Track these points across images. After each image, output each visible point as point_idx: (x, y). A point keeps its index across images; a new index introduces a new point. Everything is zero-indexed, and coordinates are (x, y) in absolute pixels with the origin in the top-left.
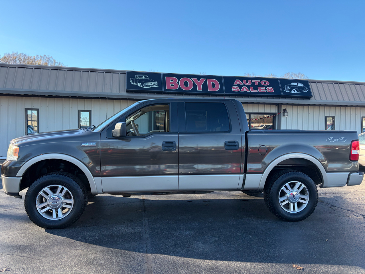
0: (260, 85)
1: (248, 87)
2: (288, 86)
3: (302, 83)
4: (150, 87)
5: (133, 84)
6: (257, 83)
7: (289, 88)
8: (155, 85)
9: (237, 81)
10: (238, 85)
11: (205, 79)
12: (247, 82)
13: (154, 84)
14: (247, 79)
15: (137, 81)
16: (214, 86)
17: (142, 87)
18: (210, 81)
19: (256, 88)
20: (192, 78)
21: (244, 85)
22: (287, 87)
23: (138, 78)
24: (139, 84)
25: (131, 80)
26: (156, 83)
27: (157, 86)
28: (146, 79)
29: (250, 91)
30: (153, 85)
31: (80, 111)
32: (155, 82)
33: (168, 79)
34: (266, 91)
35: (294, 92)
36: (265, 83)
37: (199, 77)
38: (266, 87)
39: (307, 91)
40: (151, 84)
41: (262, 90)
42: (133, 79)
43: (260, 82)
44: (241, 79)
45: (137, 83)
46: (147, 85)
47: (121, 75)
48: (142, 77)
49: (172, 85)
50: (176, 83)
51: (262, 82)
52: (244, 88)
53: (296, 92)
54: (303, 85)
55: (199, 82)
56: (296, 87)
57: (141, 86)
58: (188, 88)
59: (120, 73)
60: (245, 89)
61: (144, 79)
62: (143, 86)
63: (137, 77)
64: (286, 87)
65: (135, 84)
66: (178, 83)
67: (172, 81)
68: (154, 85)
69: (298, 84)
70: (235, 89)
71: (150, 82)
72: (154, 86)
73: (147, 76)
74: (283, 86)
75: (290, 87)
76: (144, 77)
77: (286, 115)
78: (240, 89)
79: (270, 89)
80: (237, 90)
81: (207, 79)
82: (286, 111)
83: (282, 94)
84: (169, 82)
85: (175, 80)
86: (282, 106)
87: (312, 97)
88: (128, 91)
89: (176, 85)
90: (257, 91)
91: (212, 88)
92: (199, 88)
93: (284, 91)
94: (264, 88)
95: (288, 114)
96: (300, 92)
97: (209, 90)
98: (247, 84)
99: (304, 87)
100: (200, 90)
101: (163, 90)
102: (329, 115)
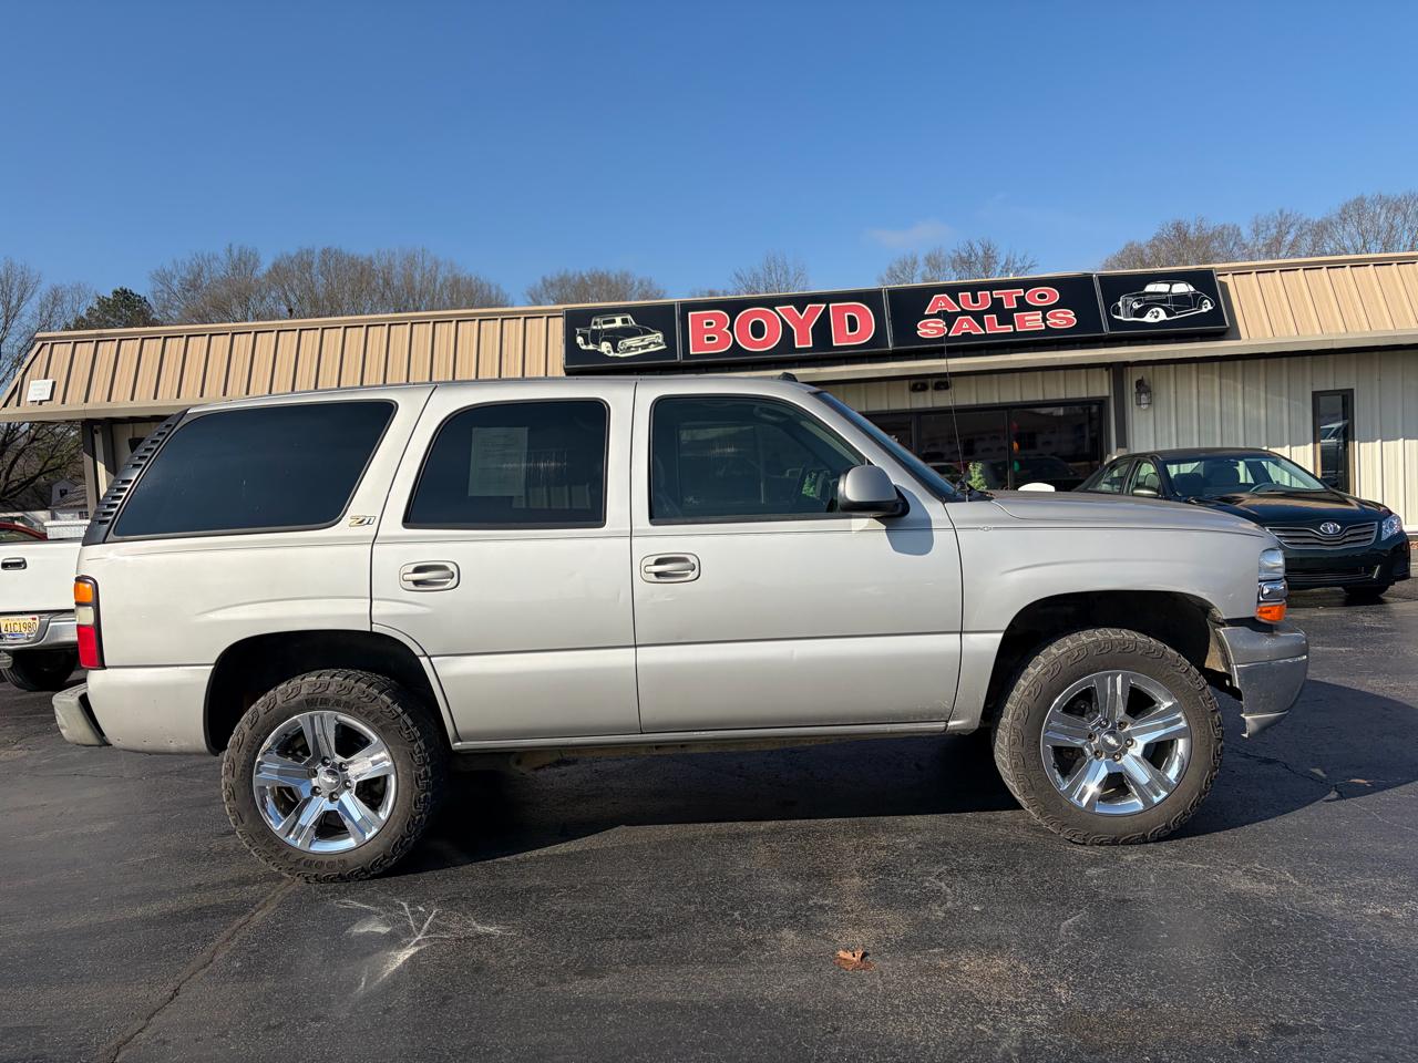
0: (1023, 306)
1: (978, 316)
2: (1133, 296)
3: (1188, 282)
4: (641, 351)
5: (584, 347)
6: (1009, 299)
7: (1136, 306)
8: (653, 343)
9: (938, 299)
10: (942, 315)
11: (824, 306)
12: (975, 300)
13: (654, 341)
14: (975, 288)
15: (596, 338)
16: (853, 328)
17: (612, 354)
18: (840, 311)
19: (1005, 317)
20: (777, 308)
21: (964, 312)
22: (1129, 303)
23: (599, 327)
24: (605, 347)
25: (580, 335)
26: (658, 337)
27: (660, 345)
28: (628, 328)
29: (985, 330)
30: (650, 344)
32: (654, 333)
33: (698, 320)
34: (1046, 325)
35: (1156, 317)
36: (1042, 297)
37: (801, 302)
38: (1045, 310)
39: (1210, 308)
40: (643, 340)
41: (1033, 321)
42: (584, 331)
43: (1024, 296)
44: (953, 291)
45: (597, 343)
46: (629, 348)
47: (553, 321)
48: (614, 321)
49: (709, 339)
50: (725, 329)
51: (1032, 296)
52: (962, 322)
53: (1163, 316)
54: (1192, 289)
55: (802, 317)
56: (1164, 297)
57: (609, 352)
58: (765, 344)
59: (549, 317)
60: (965, 326)
61: (621, 328)
62: (618, 353)
63: (599, 325)
64: (1125, 305)
65: (591, 347)
66: (731, 328)
67: (711, 324)
68: (653, 345)
69: (1175, 286)
70: (929, 329)
71: (639, 335)
72: (652, 349)
73: (629, 317)
74: (1111, 300)
75: (1139, 301)
76: (618, 323)
77: (1143, 402)
78: (949, 326)
79: (1062, 315)
80: (936, 332)
81: (830, 305)
82: (1141, 389)
83: (1108, 329)
84: (700, 331)
85: (720, 320)
86: (1128, 372)
87: (1226, 329)
88: (573, 373)
89: (724, 337)
90: (1009, 328)
91: (848, 334)
92: (803, 340)
93: (1115, 316)
94: (1039, 314)
95: (1150, 397)
96: (1179, 315)
97: (838, 344)
98: (976, 307)
99: (1195, 295)
100: (803, 346)
101: (680, 358)
102: (1327, 389)
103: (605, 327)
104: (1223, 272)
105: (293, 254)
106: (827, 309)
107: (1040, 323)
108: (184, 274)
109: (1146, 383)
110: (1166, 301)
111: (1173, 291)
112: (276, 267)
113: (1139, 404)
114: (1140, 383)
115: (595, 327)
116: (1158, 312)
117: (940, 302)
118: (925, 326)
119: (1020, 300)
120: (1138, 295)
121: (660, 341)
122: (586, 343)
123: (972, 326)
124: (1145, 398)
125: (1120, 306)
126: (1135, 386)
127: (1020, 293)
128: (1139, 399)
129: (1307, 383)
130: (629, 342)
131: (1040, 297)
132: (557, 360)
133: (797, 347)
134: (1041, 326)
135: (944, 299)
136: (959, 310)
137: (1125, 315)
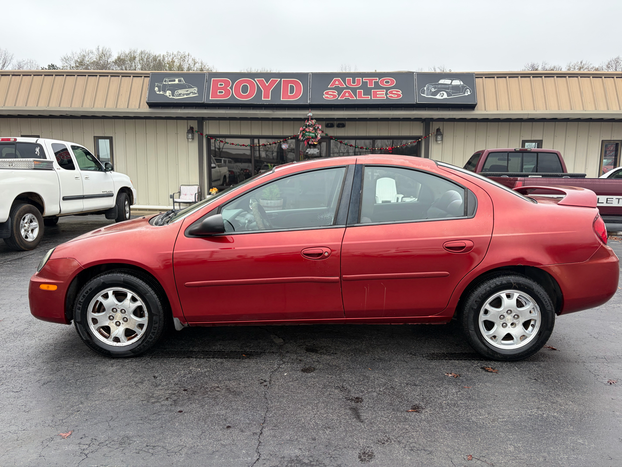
0: (377, 86)
1: (354, 90)
2: (432, 85)
3: (460, 79)
4: (185, 96)
5: (158, 93)
6: (371, 83)
7: (433, 90)
8: (192, 93)
9: (336, 80)
10: (337, 88)
11: (279, 79)
12: (354, 82)
14: (354, 75)
15: (164, 88)
16: (292, 92)
17: (171, 97)
18: (286, 83)
19: (368, 92)
20: (256, 79)
21: (347, 88)
24: (168, 93)
25: (156, 86)
26: (195, 90)
27: (196, 94)
28: (181, 85)
29: (356, 98)
30: (190, 93)
31: (95, 138)
32: (193, 88)
33: (216, 82)
34: (387, 97)
35: (442, 96)
36: (387, 82)
37: (267, 76)
38: (387, 89)
39: (469, 93)
40: (187, 91)
41: (381, 96)
42: (160, 85)
43: (378, 82)
44: (343, 76)
45: (165, 92)
46: (180, 94)
47: (146, 79)
48: (174, 81)
49: (220, 92)
50: (228, 88)
51: (382, 81)
52: (345, 93)
53: (445, 96)
54: (462, 83)
55: (267, 85)
56: (447, 86)
57: (170, 96)
58: (247, 96)
59: (145, 77)
60: (347, 94)
61: (177, 84)
62: (174, 96)
63: (167, 82)
64: (428, 89)
65: (161, 93)
66: (231, 88)
67: (222, 85)
69: (454, 81)
70: (329, 96)
71: (186, 88)
72: (191, 95)
73: (182, 79)
74: (422, 85)
75: (435, 88)
76: (177, 81)
77: (438, 140)
78: (339, 95)
79: (396, 92)
80: (332, 97)
81: (282, 79)
82: (438, 133)
83: (416, 101)
84: (216, 88)
85: (227, 83)
86: (432, 123)
87: (476, 105)
88: (151, 105)
89: (228, 92)
90: (369, 97)
91: (289, 94)
92: (266, 96)
93: (422, 95)
94: (384, 91)
95: (442, 138)
96: (454, 96)
97: (283, 100)
98: (354, 85)
99: (463, 87)
100: (266, 99)
101: (204, 100)
102: (530, 139)
103: (169, 83)
104: (480, 76)
105: (127, 52)
106: (281, 81)
107: (384, 95)
108: (76, 58)
109: (441, 131)
110: (448, 89)
111: (453, 84)
112: (119, 58)
113: (437, 141)
114: (438, 130)
115: (165, 83)
116: (443, 94)
117: (337, 82)
118: (327, 93)
119: (376, 83)
120: (435, 85)
121: (196, 92)
122: (159, 91)
123: (350, 95)
124: (439, 137)
125: (425, 89)
126: (435, 131)
127: (377, 79)
128: (436, 138)
129: (520, 136)
130: (180, 91)
131: (386, 82)
132: (145, 98)
133: (263, 99)
134: (384, 97)
135: (338, 80)
136: (345, 86)
137: (427, 94)
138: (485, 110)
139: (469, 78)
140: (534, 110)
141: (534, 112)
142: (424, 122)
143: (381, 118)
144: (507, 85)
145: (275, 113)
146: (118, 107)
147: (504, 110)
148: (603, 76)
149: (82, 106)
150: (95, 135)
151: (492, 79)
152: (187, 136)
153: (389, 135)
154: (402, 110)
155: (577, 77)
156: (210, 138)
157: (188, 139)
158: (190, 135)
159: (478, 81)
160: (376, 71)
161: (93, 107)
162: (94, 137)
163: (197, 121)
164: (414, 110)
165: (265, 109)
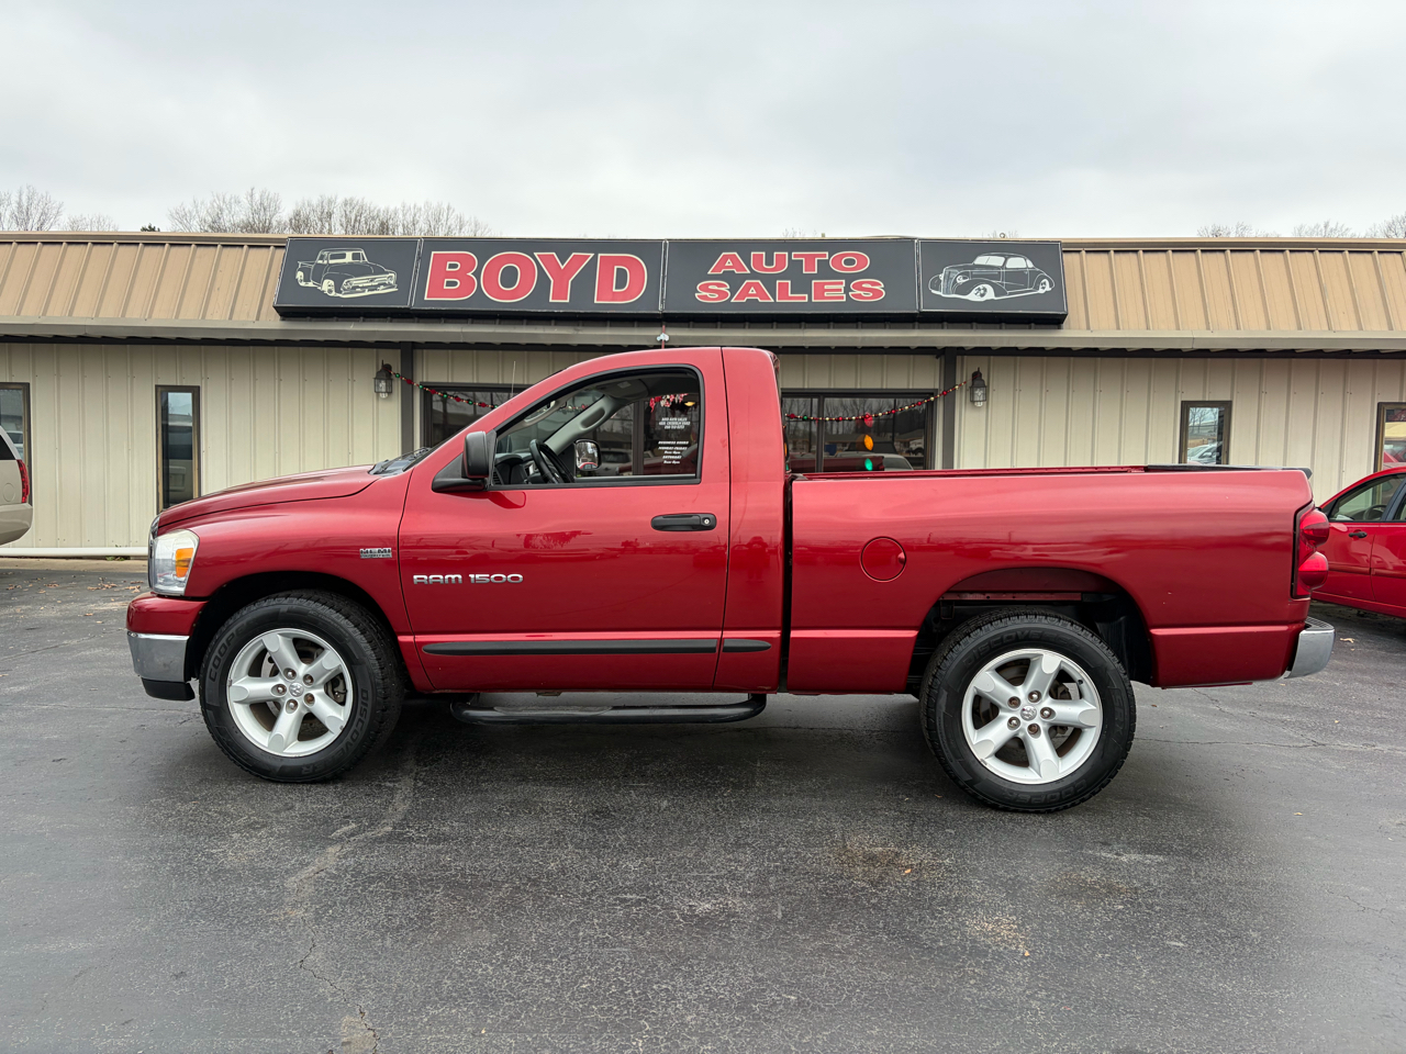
0: (826, 272)
1: (769, 281)
2: (959, 269)
3: (1027, 255)
4: (367, 293)
5: (303, 284)
6: (810, 264)
7: (961, 280)
8: (384, 284)
9: (726, 258)
10: (728, 277)
11: (592, 255)
12: (769, 262)
13: (384, 282)
14: (770, 246)
15: (318, 274)
16: (621, 283)
17: (333, 294)
18: (608, 263)
19: (802, 284)
20: (536, 254)
21: (753, 275)
22: (953, 276)
23: (325, 262)
24: (327, 285)
25: (300, 269)
26: (390, 277)
27: (393, 287)
28: (357, 266)
29: (775, 299)
30: (379, 285)
32: (387, 273)
33: (441, 260)
34: (848, 296)
35: (982, 295)
36: (849, 262)
37: (564, 247)
38: (849, 278)
39: (1048, 288)
40: (372, 281)
41: (833, 294)
42: (307, 265)
43: (828, 261)
44: (744, 247)
45: (319, 281)
46: (354, 288)
47: (278, 251)
48: (344, 256)
49: (449, 284)
50: (470, 274)
51: (838, 260)
52: (749, 286)
53: (990, 295)
54: (1030, 265)
55: (562, 267)
56: (995, 272)
57: (330, 291)
58: (514, 294)
59: (276, 247)
60: (752, 291)
61: (350, 264)
62: (340, 292)
63: (326, 259)
64: (948, 278)
65: (311, 284)
66: (477, 274)
67: (456, 266)
68: (382, 287)
69: (1010, 260)
70: (710, 294)
71: (371, 274)
72: (381, 291)
73: (362, 252)
74: (932, 270)
75: (965, 275)
76: (349, 258)
77: (977, 398)
78: (733, 292)
79: (869, 286)
80: (717, 296)
81: (600, 255)
82: (976, 382)
83: (922, 306)
84: (440, 273)
85: (467, 264)
86: (962, 360)
87: (1065, 316)
88: (286, 313)
89: (468, 283)
90: (804, 298)
91: (614, 290)
92: (560, 294)
93: (933, 291)
94: (842, 283)
95: (986, 395)
96: (1011, 294)
97: (600, 301)
98: (769, 270)
99: (1033, 273)
100: (559, 300)
101: (411, 303)
102: (1201, 399)
103: (331, 262)
104: (1074, 248)
105: (315, 202)
106: (595, 257)
107: (842, 293)
108: (203, 214)
109: (984, 378)
110: (997, 277)
111: (1008, 266)
112: (297, 214)
113: (973, 401)
114: (976, 376)
115: (320, 262)
116: (985, 290)
118: (705, 288)
119: (823, 264)
120: (965, 268)
121: (392, 282)
122: (306, 280)
123: (760, 292)
124: (979, 393)
125: (942, 279)
126: (970, 378)
127: (825, 255)
128: (972, 395)
129: (1177, 391)
130: (355, 281)
131: (847, 262)
132: (272, 298)
133: (551, 300)
134: (842, 298)
135: (733, 258)
136: (748, 272)
137: (946, 290)
138: (1088, 328)
139: (1047, 254)
140: (1208, 328)
141: (1208, 335)
142: (943, 357)
143: (837, 348)
144: (1140, 270)
145: (580, 333)
146: (208, 317)
147: (1133, 329)
148: (1376, 251)
149: (123, 315)
150: (160, 383)
151: (1104, 256)
152: (376, 386)
153: (859, 387)
154: (885, 328)
155: (1312, 251)
156: (429, 390)
157: (378, 393)
158: (383, 384)
159: (1070, 260)
160: (823, 235)
161: (150, 317)
162: (157, 386)
163: (399, 351)
164: (914, 328)
165: (555, 324)
